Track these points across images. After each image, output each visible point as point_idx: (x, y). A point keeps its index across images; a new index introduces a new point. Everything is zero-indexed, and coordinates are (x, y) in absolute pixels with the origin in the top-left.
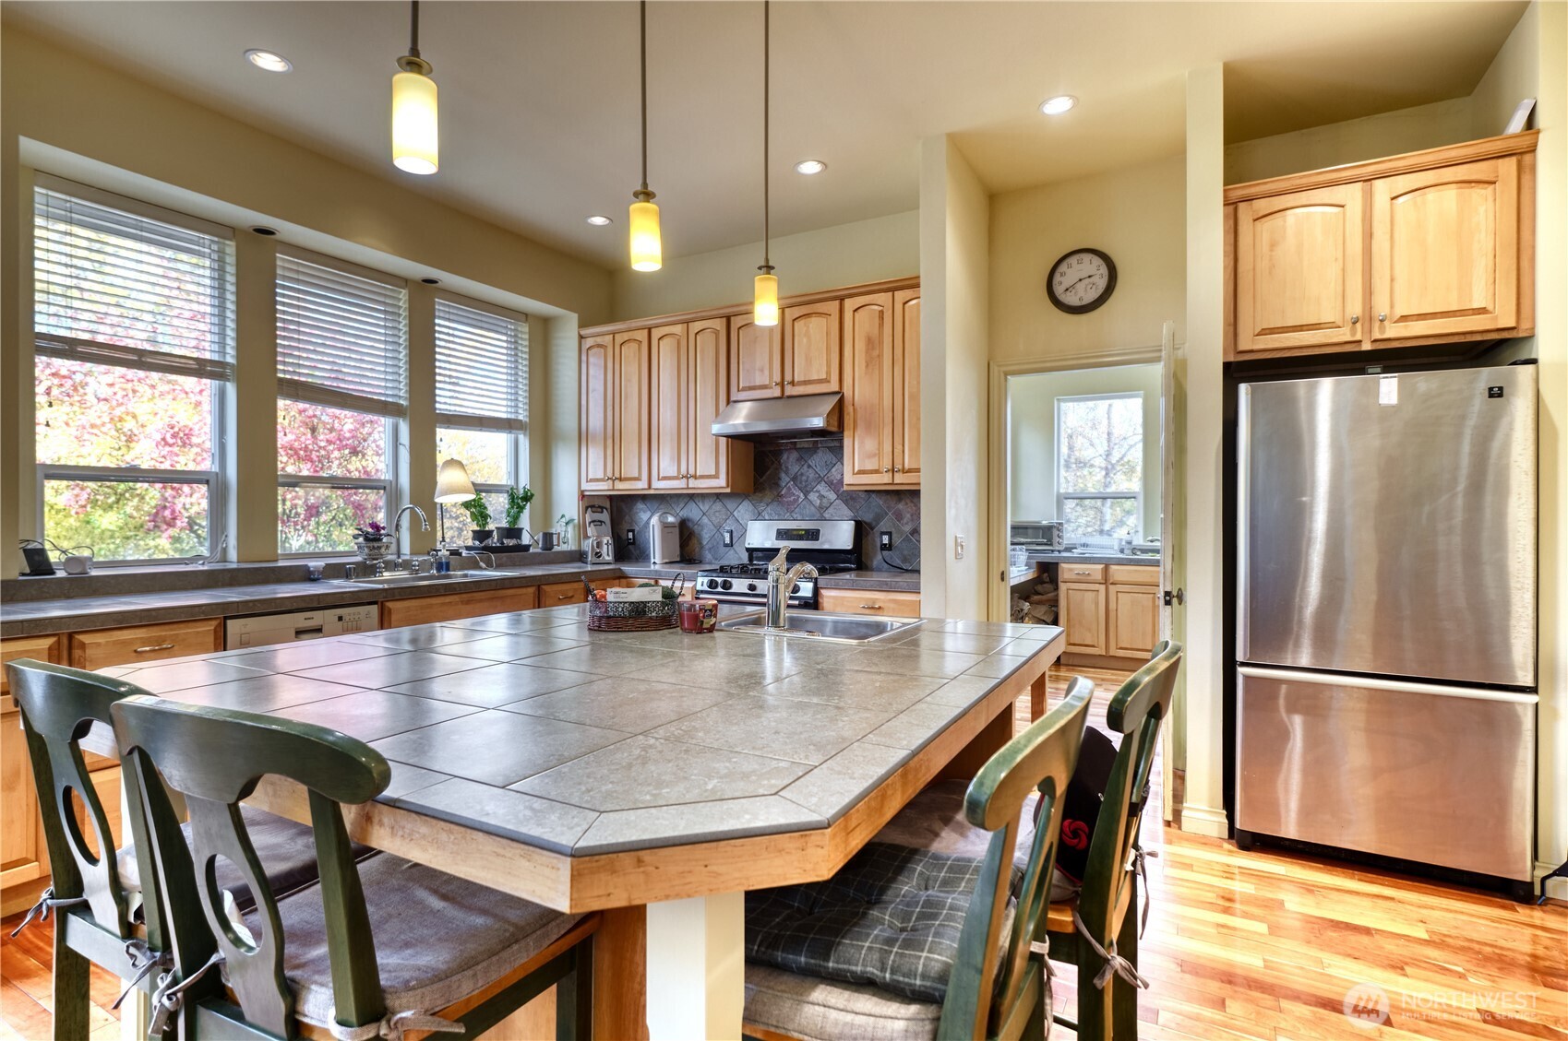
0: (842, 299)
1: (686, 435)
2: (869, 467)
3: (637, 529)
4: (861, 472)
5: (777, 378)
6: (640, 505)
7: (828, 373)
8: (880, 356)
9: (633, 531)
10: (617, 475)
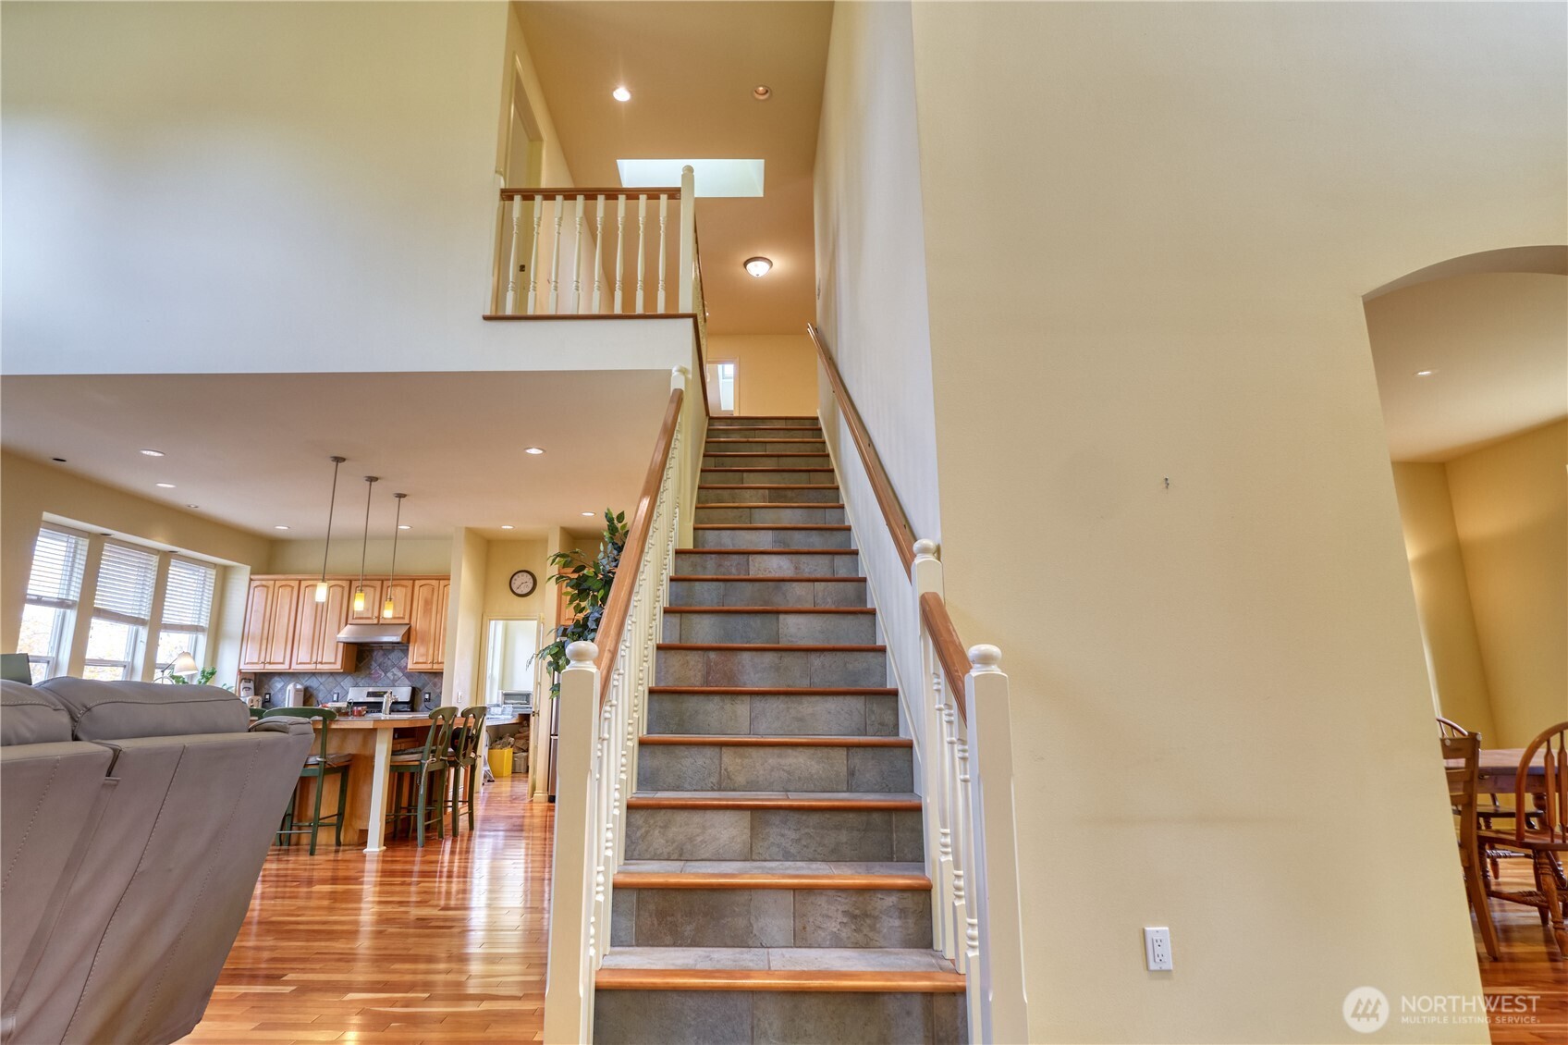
0: (414, 580)
1: (316, 640)
2: (421, 661)
3: (272, 693)
4: (416, 663)
5: (376, 614)
6: (277, 678)
7: (404, 615)
8: (431, 609)
9: (270, 694)
10: (268, 660)
